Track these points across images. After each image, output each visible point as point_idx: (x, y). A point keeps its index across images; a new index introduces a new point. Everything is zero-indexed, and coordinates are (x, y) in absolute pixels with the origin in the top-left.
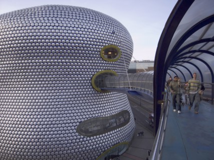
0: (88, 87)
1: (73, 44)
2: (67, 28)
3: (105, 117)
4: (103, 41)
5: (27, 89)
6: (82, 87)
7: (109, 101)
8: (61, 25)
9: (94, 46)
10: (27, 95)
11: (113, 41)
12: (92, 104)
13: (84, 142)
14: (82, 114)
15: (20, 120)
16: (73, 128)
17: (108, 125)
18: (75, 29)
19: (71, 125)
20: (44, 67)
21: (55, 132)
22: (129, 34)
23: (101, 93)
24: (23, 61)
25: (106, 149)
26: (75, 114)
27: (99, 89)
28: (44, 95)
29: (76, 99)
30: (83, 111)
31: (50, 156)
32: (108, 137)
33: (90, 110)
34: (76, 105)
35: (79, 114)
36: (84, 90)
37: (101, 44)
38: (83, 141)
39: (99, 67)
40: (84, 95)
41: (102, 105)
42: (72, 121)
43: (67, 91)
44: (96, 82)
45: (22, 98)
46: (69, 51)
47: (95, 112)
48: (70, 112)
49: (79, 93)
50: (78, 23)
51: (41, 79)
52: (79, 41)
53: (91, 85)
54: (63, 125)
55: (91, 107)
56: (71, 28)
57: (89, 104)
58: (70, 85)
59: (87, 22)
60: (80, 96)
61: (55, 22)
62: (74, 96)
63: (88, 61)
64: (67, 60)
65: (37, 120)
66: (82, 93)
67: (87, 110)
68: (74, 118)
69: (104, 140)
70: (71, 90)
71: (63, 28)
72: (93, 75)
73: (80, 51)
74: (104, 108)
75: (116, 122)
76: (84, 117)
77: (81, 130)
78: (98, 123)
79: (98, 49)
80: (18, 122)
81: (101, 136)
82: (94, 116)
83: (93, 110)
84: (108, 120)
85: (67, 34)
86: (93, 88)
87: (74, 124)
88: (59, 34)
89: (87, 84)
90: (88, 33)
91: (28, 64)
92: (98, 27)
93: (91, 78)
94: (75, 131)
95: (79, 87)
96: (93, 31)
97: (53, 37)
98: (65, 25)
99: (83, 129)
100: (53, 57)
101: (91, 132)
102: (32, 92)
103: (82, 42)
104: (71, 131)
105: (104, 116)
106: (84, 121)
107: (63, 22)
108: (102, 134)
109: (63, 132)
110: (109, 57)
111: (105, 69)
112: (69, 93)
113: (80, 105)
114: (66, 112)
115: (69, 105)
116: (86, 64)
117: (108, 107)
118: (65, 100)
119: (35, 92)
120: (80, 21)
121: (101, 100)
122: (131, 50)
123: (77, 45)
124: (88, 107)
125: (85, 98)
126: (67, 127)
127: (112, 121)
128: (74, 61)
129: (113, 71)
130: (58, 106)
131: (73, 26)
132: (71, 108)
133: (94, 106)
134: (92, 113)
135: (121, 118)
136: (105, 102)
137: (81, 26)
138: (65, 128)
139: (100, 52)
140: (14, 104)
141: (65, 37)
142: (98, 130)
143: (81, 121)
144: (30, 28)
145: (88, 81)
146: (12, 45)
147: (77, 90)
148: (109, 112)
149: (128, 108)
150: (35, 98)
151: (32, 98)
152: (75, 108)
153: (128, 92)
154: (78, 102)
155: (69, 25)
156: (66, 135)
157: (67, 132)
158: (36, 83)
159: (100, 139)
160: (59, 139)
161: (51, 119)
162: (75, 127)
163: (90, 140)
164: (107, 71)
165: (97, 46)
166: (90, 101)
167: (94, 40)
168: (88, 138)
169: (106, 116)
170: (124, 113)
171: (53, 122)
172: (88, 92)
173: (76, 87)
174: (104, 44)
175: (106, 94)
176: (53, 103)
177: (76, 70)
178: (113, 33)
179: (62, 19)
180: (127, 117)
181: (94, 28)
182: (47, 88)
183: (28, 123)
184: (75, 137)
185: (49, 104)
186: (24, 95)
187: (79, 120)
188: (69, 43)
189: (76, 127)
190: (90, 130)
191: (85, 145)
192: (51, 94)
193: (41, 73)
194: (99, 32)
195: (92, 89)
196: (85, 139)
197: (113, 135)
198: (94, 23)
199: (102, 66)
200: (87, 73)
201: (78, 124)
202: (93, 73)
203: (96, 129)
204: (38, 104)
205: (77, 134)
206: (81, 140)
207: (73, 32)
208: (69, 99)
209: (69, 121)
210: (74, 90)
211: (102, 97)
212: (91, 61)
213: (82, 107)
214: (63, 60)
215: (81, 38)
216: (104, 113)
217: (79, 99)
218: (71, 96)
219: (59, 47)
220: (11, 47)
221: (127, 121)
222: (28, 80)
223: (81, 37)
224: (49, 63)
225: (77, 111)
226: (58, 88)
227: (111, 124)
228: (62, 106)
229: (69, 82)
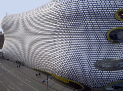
0: (104, 39)
1: (95, 11)
3: (115, 60)
4: (118, 6)
5: (67, 38)
6: (100, 39)
7: (120, 49)
9: (110, 10)
10: (67, 42)
12: (106, 50)
13: (98, 73)
14: (99, 56)
15: (63, 54)
16: (92, 63)
17: (117, 65)
19: (91, 61)
20: (77, 26)
21: (81, 64)
23: (113, 43)
24: (65, 23)
25: (114, 81)
26: (94, 55)
27: (112, 41)
28: (76, 42)
29: (95, 46)
30: (100, 54)
32: (116, 73)
33: (104, 54)
34: (95, 50)
35: (96, 56)
36: (101, 40)
37: (116, 8)
38: (98, 72)
39: (113, 25)
40: (100, 44)
41: (113, 52)
42: (92, 59)
43: (90, 40)
45: (65, 43)
46: (92, 15)
47: (108, 56)
48: (91, 53)
49: (97, 42)
51: (75, 33)
52: (99, 8)
53: (106, 37)
54: (86, 61)
55: (105, 52)
57: (104, 50)
58: (92, 37)
60: (98, 44)
62: (94, 44)
63: (105, 21)
64: (91, 21)
65: (71, 56)
66: (99, 42)
67: (102, 54)
68: (93, 57)
69: (113, 75)
70: (92, 40)
72: (108, 31)
73: (100, 15)
74: (114, 54)
76: (100, 58)
77: (97, 66)
78: (109, 63)
79: (113, 13)
80: (62, 56)
81: (111, 72)
82: (107, 58)
83: (109, 54)
84: (117, 62)
85: (91, 5)
86: (108, 39)
87: (93, 61)
88: (86, 5)
89: (103, 37)
90: (106, 2)
91: (68, 25)
93: (107, 33)
94: (93, 65)
95: (98, 39)
97: (82, 8)
99: (99, 65)
100: (82, 20)
101: (104, 68)
102: (69, 40)
103: (101, 8)
104: (91, 65)
105: (114, 59)
106: (100, 61)
108: (112, 71)
109: (86, 65)
110: (122, 17)
111: (118, 27)
112: (91, 42)
113: (97, 50)
114: (88, 53)
115: (91, 50)
116: (103, 23)
117: (118, 53)
118: (88, 46)
119: (71, 40)
121: (113, 48)
123: (98, 11)
124: (103, 52)
125: (102, 46)
126: (88, 62)
127: (121, 63)
128: (95, 21)
130: (84, 49)
132: (92, 51)
133: (107, 52)
134: (105, 56)
136: (116, 50)
138: (87, 63)
139: (114, 14)
140: (61, 46)
141: (90, 7)
142: (109, 68)
143: (98, 60)
144: (70, 4)
145: (104, 35)
146: (60, 15)
147: (96, 40)
148: (119, 57)
150: (71, 43)
151: (69, 43)
152: (94, 52)
154: (96, 48)
156: (87, 67)
157: (88, 65)
158: (72, 35)
159: (110, 73)
160: (83, 68)
161: (79, 56)
162: (93, 63)
163: (103, 73)
165: (112, 10)
166: (105, 48)
167: (111, 6)
168: (102, 72)
169: (116, 59)
171: (80, 58)
172: (104, 42)
173: (95, 39)
174: (118, 8)
175: (117, 44)
176: (81, 47)
177: (96, 27)
182: (78, 38)
183: (67, 57)
184: (93, 69)
185: (79, 47)
186: (65, 41)
187: (97, 60)
188: (92, 10)
189: (94, 63)
190: (103, 67)
191: (99, 75)
192: (80, 42)
193: (75, 30)
195: (107, 41)
196: (99, 72)
197: (120, 73)
199: (116, 25)
200: (104, 29)
201: (95, 61)
202: (108, 29)
203: (107, 66)
204: (73, 47)
205: (94, 67)
206: (97, 71)
207: (95, 2)
208: (91, 46)
209: (90, 59)
210: (94, 40)
211: (114, 46)
212: (107, 21)
213: (98, 52)
214: (88, 22)
216: (115, 57)
217: (97, 46)
218: (92, 44)
219: (86, 13)
220: (59, 16)
222: (68, 33)
223: (100, 5)
224: (80, 24)
225: (95, 54)
226: (84, 39)
227: (119, 66)
228: (86, 49)
229: (91, 35)
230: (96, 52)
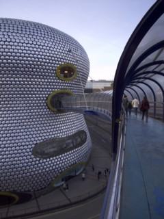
0: (44, 107)
1: (27, 62)
2: (20, 44)
3: (62, 138)
4: (59, 59)
6: (37, 107)
7: (66, 122)
8: (13, 40)
9: (49, 64)
11: (70, 60)
12: (48, 125)
13: (40, 165)
14: (38, 135)
16: (28, 150)
17: (65, 146)
18: (29, 45)
19: (26, 147)
21: (9, 156)
22: (85, 53)
23: (57, 113)
25: (63, 170)
26: (30, 136)
27: (55, 110)
29: (31, 120)
30: (39, 132)
32: (65, 157)
33: (46, 131)
34: (31, 126)
35: (34, 136)
36: (39, 110)
37: (57, 62)
39: (55, 87)
40: (39, 116)
41: (58, 126)
42: (27, 143)
43: (21, 111)
44: (52, 102)
46: (22, 69)
47: (51, 133)
48: (25, 134)
49: (34, 114)
50: (33, 39)
52: (33, 59)
53: (47, 105)
54: (18, 148)
55: (47, 128)
56: (25, 45)
57: (45, 125)
58: (25, 105)
59: (42, 38)
60: (36, 117)
61: (6, 37)
62: (29, 117)
63: (43, 80)
64: (21, 79)
66: (37, 113)
67: (42, 132)
68: (29, 140)
69: (61, 162)
70: (25, 111)
71: (16, 44)
72: (49, 95)
73: (35, 70)
74: (60, 129)
75: (73, 142)
76: (40, 138)
77: (37, 153)
78: (55, 145)
81: (57, 157)
82: (50, 137)
83: (49, 131)
84: (64, 141)
85: (20, 51)
86: (49, 108)
87: (30, 146)
89: (42, 104)
90: (43, 50)
92: (54, 44)
93: (47, 98)
94: (30, 153)
95: (34, 108)
96: (48, 48)
97: (4, 54)
98: (18, 41)
99: (39, 151)
100: (5, 75)
101: (47, 154)
103: (37, 59)
104: (27, 154)
105: (60, 137)
106: (40, 143)
107: (15, 38)
108: (59, 155)
109: (18, 155)
110: (66, 76)
111: (61, 89)
112: (23, 114)
113: (35, 126)
114: (20, 134)
115: (24, 127)
116: (41, 83)
117: (65, 127)
118: (19, 121)
120: (35, 37)
121: (58, 120)
122: (88, 69)
123: (31, 62)
124: (44, 128)
125: (41, 119)
126: (22, 150)
127: (69, 141)
128: (28, 79)
129: (69, 91)
130: (11, 128)
131: (26, 42)
132: (26, 130)
133: (50, 127)
134: (48, 134)
135: (78, 139)
136: (61, 122)
137: (35, 43)
138: (20, 151)
139: (55, 70)
141: (18, 54)
142: (54, 152)
143: (37, 143)
145: (44, 101)
147: (32, 111)
148: (66, 133)
149: (85, 128)
152: (30, 130)
153: (85, 112)
154: (33, 123)
155: (22, 41)
156: (21, 158)
157: (22, 154)
159: (56, 160)
160: (13, 162)
161: (4, 142)
163: (47, 162)
164: (63, 91)
165: (53, 65)
166: (46, 122)
167: (50, 58)
168: (45, 160)
169: (63, 136)
170: (81, 133)
171: (6, 145)
172: (44, 113)
173: (30, 108)
174: (60, 63)
175: (62, 114)
176: (5, 125)
177: (30, 89)
178: (70, 51)
179: (14, 34)
180: (84, 137)
181: (50, 45)
184: (31, 160)
185: (1, 126)
187: (35, 142)
188: (23, 60)
189: (31, 149)
190: (46, 152)
191: (42, 168)
192: (3, 116)
194: (55, 49)
195: (48, 110)
196: (41, 161)
197: (70, 155)
198: (49, 40)
199: (58, 86)
200: (43, 92)
201: (33, 146)
202: (49, 93)
203: (52, 150)
205: (33, 156)
206: (38, 162)
207: (27, 48)
208: (23, 121)
209: (24, 144)
210: (29, 111)
211: (59, 117)
212: (46, 80)
213: (37, 129)
214: (16, 79)
215: (35, 56)
216: (61, 134)
217: (34, 120)
218: (25, 117)
219: (11, 65)
221: (83, 141)
223: (35, 54)
225: (32, 133)
226: (11, 109)
227: (67, 145)
228: (16, 128)
229: (22, 102)
230: (33, 129)
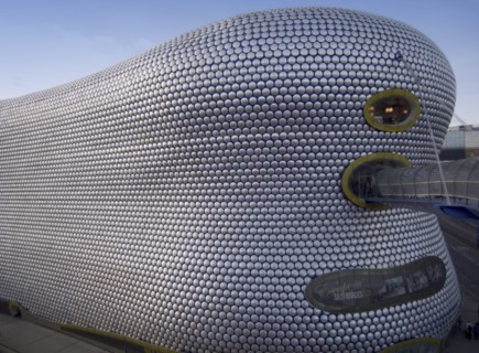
0: (333, 195)
1: (297, 96)
2: (283, 60)
3: (376, 270)
4: (371, 81)
5: (200, 197)
6: (318, 195)
7: (388, 231)
8: (269, 54)
9: (348, 96)
10: (200, 210)
11: (399, 79)
12: (343, 235)
13: (321, 325)
14: (319, 258)
15: (187, 260)
16: (297, 288)
17: (384, 290)
18: (301, 59)
19: (292, 280)
20: (234, 150)
21: (257, 294)
23: (365, 210)
24: (192, 140)
26: (303, 258)
27: (361, 201)
28: (234, 210)
29: (304, 222)
30: (321, 250)
31: (253, 346)
32: (383, 319)
33: (337, 250)
34: (305, 236)
35: (311, 258)
36: (322, 202)
37: (366, 89)
38: (320, 321)
39: (361, 147)
40: (322, 215)
41: (368, 240)
42: (295, 273)
43: (283, 203)
44: (353, 185)
45: (192, 215)
46: (287, 112)
47: (350, 257)
48: (290, 251)
49: (311, 209)
50: (308, 45)
51: (229, 177)
52: (310, 88)
53: (341, 191)
54: (275, 280)
55: (340, 242)
56: (292, 60)
57: (335, 235)
58: (291, 189)
59: (329, 39)
60: (315, 215)
61: (255, 49)
62: (299, 216)
63: (332, 133)
64: (284, 134)
65: (219, 264)
66: (318, 208)
67: (329, 250)
68: (299, 265)
69: (373, 327)
70: (292, 203)
71: (274, 61)
72: (346, 167)
73: (313, 111)
74: (372, 247)
75: (405, 285)
76: (323, 265)
77: (316, 296)
78: (358, 284)
79: (358, 103)
80: (184, 266)
81: (364, 314)
82: (347, 264)
84: (383, 278)
85: (283, 75)
86: (345, 197)
87: (300, 280)
88: (265, 76)
89: (330, 188)
90: (331, 66)
91: (201, 146)
92: (358, 47)
93: (341, 174)
94: (301, 296)
95: (311, 195)
96: (344, 59)
97: (252, 84)
98: (278, 54)
99: (320, 293)
100: (254, 128)
101: (339, 303)
102: (210, 204)
103: (318, 88)
104: (293, 296)
105: (373, 267)
106: (324, 276)
107: (273, 48)
108: (367, 310)
109: (275, 295)
110: (388, 120)
111: (377, 151)
112: (287, 209)
113: (313, 236)
114: (282, 251)
115: (289, 237)
116: (328, 140)
117: (384, 245)
118: (280, 223)
119: (217, 204)
120: (313, 39)
121: (367, 227)
123: (306, 96)
124: (332, 243)
125: (326, 222)
126: (284, 286)
127: (395, 280)
128: (300, 134)
129: (397, 156)
130: (263, 237)
131: (296, 53)
132: (294, 243)
133: (348, 242)
134: (342, 257)
135: (422, 277)
136: (376, 232)
137: (313, 52)
138: (279, 288)
139: (362, 109)
140: (176, 227)
141: (279, 82)
142: (357, 301)
143: (316, 276)
144: (206, 69)
145: (333, 181)
146: (171, 109)
147: (307, 202)
148: (387, 259)
149: (441, 250)
150: (216, 216)
151: (210, 216)
152: (302, 244)
153: (442, 208)
154: (308, 229)
155: (286, 53)
156: (280, 303)
157: (284, 295)
158: (219, 184)
159: (361, 322)
160: (266, 309)
161: (249, 265)
162: (301, 286)
163: (337, 320)
164: (381, 156)
165: (355, 96)
166: (338, 228)
167: (348, 80)
168: (333, 317)
169: (379, 267)
170: (429, 263)
171: (253, 272)
172: (333, 208)
173: (303, 195)
174: (374, 89)
175: (378, 213)
176: (252, 230)
177: (304, 155)
178: (399, 58)
179: (270, 41)
180: (438, 275)
181: (347, 52)
182: (240, 197)
183: (202, 268)
184: (302, 311)
185: (245, 230)
186: (195, 210)
187: (312, 273)
188: (288, 93)
189: (304, 287)
190: (337, 298)
191: (325, 332)
192: (248, 210)
193: (228, 164)
194: (360, 60)
195: (343, 201)
196: (325, 318)
197: (396, 316)
198: (345, 40)
199: (369, 144)
200: (331, 161)
201: (308, 280)
202: (346, 161)
203: (351, 296)
204: (223, 229)
205: (306, 303)
206: (316, 318)
207: (297, 67)
208: (288, 223)
209: (287, 273)
210: (299, 203)
211: (369, 220)
212: (340, 133)
213: (317, 243)
214: (275, 135)
215: (315, 80)
216: (375, 261)
217: (311, 222)
218: (292, 216)
219: (265, 105)
220: (169, 113)
221: (436, 285)
222: (202, 178)
223: (314, 77)
224: (245, 143)
225: (306, 251)
226: (263, 196)
227: (391, 289)
228: (273, 237)
229: (287, 183)
230: (309, 243)
